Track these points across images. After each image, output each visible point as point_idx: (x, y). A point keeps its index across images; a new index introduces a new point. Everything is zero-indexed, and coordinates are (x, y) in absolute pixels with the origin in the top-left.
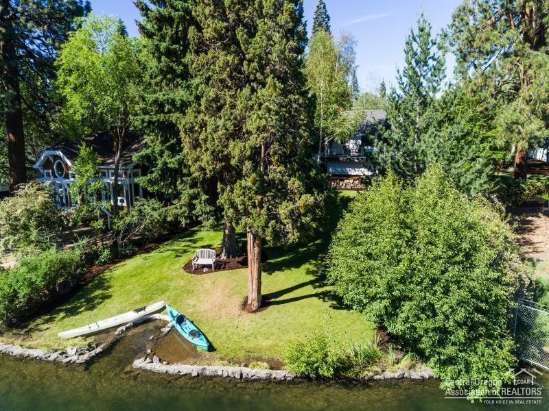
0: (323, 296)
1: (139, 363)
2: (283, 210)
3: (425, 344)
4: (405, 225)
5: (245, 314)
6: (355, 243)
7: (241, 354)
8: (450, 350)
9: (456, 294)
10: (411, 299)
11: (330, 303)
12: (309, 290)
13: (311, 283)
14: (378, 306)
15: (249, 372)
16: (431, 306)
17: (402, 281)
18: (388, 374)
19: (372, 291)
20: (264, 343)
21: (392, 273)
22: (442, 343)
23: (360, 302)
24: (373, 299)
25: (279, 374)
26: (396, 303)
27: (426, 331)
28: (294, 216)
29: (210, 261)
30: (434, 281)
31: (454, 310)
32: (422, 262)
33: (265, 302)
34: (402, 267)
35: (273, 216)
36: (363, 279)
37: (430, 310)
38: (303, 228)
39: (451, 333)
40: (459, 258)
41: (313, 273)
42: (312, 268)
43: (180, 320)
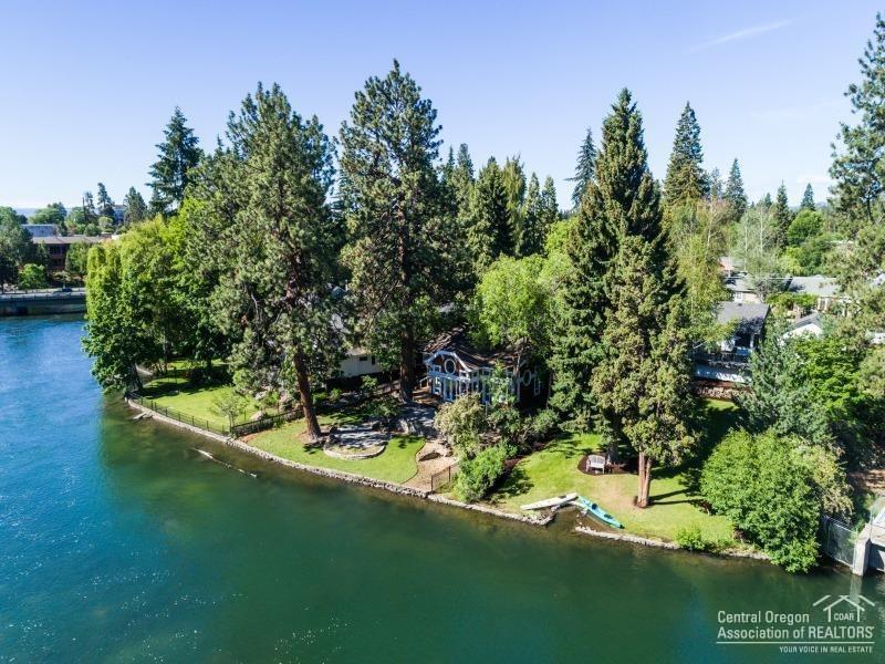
0: (695, 503)
1: (578, 529)
2: (673, 445)
3: (762, 536)
4: (752, 466)
5: (637, 508)
6: (721, 472)
7: (642, 532)
8: (776, 541)
9: (780, 510)
10: (755, 510)
11: (700, 508)
12: (682, 497)
13: (684, 491)
14: (735, 512)
15: (650, 541)
16: (766, 515)
17: (750, 499)
18: (739, 554)
19: (730, 503)
20: (657, 528)
21: (744, 494)
22: (772, 537)
23: (722, 509)
24: (732, 507)
25: (669, 545)
26: (745, 511)
27: (762, 529)
28: (680, 449)
29: (602, 466)
30: (768, 502)
31: (779, 519)
32: (761, 490)
33: (651, 502)
34: (749, 491)
35: (665, 447)
36: (725, 495)
37: (765, 518)
38: (685, 457)
39: (777, 532)
40: (784, 490)
41: (685, 484)
42: (683, 479)
43: (594, 507)
